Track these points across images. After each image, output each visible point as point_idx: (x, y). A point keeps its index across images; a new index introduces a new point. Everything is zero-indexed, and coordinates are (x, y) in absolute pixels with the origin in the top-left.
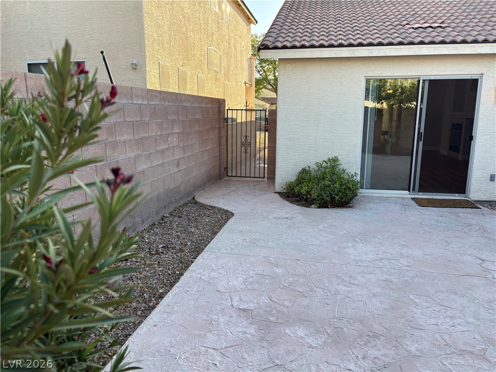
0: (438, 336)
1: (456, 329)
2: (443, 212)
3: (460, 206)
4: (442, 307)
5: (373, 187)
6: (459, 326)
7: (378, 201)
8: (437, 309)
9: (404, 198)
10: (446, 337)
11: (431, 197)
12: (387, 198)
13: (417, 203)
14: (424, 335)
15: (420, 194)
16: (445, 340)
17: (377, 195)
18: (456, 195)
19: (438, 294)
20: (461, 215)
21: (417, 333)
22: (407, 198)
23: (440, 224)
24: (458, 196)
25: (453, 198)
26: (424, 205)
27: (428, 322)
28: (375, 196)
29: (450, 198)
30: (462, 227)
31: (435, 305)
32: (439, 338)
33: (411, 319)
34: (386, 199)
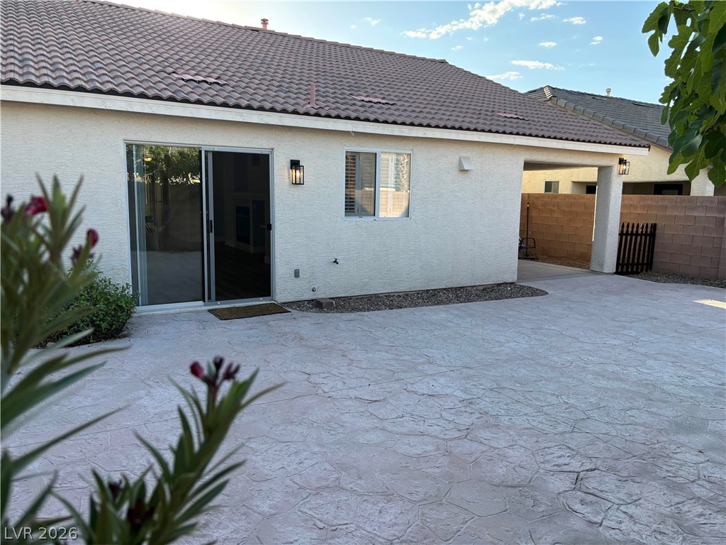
0: (288, 482)
1: (305, 465)
2: (251, 323)
3: (268, 312)
4: (283, 444)
5: (152, 301)
6: (307, 461)
7: (163, 321)
8: (278, 448)
9: (198, 312)
10: (297, 479)
11: (232, 305)
12: (175, 315)
13: (216, 315)
14: (272, 486)
15: (219, 303)
16: (296, 483)
17: (160, 312)
18: (261, 299)
19: (274, 429)
20: (272, 323)
21: (264, 486)
22: (202, 311)
23: (252, 340)
24: (263, 300)
25: (258, 303)
26: (226, 317)
27: (273, 468)
28: (158, 315)
29: (255, 303)
30: (277, 339)
31: (274, 445)
32: (290, 483)
33: (253, 471)
34: (175, 317)
